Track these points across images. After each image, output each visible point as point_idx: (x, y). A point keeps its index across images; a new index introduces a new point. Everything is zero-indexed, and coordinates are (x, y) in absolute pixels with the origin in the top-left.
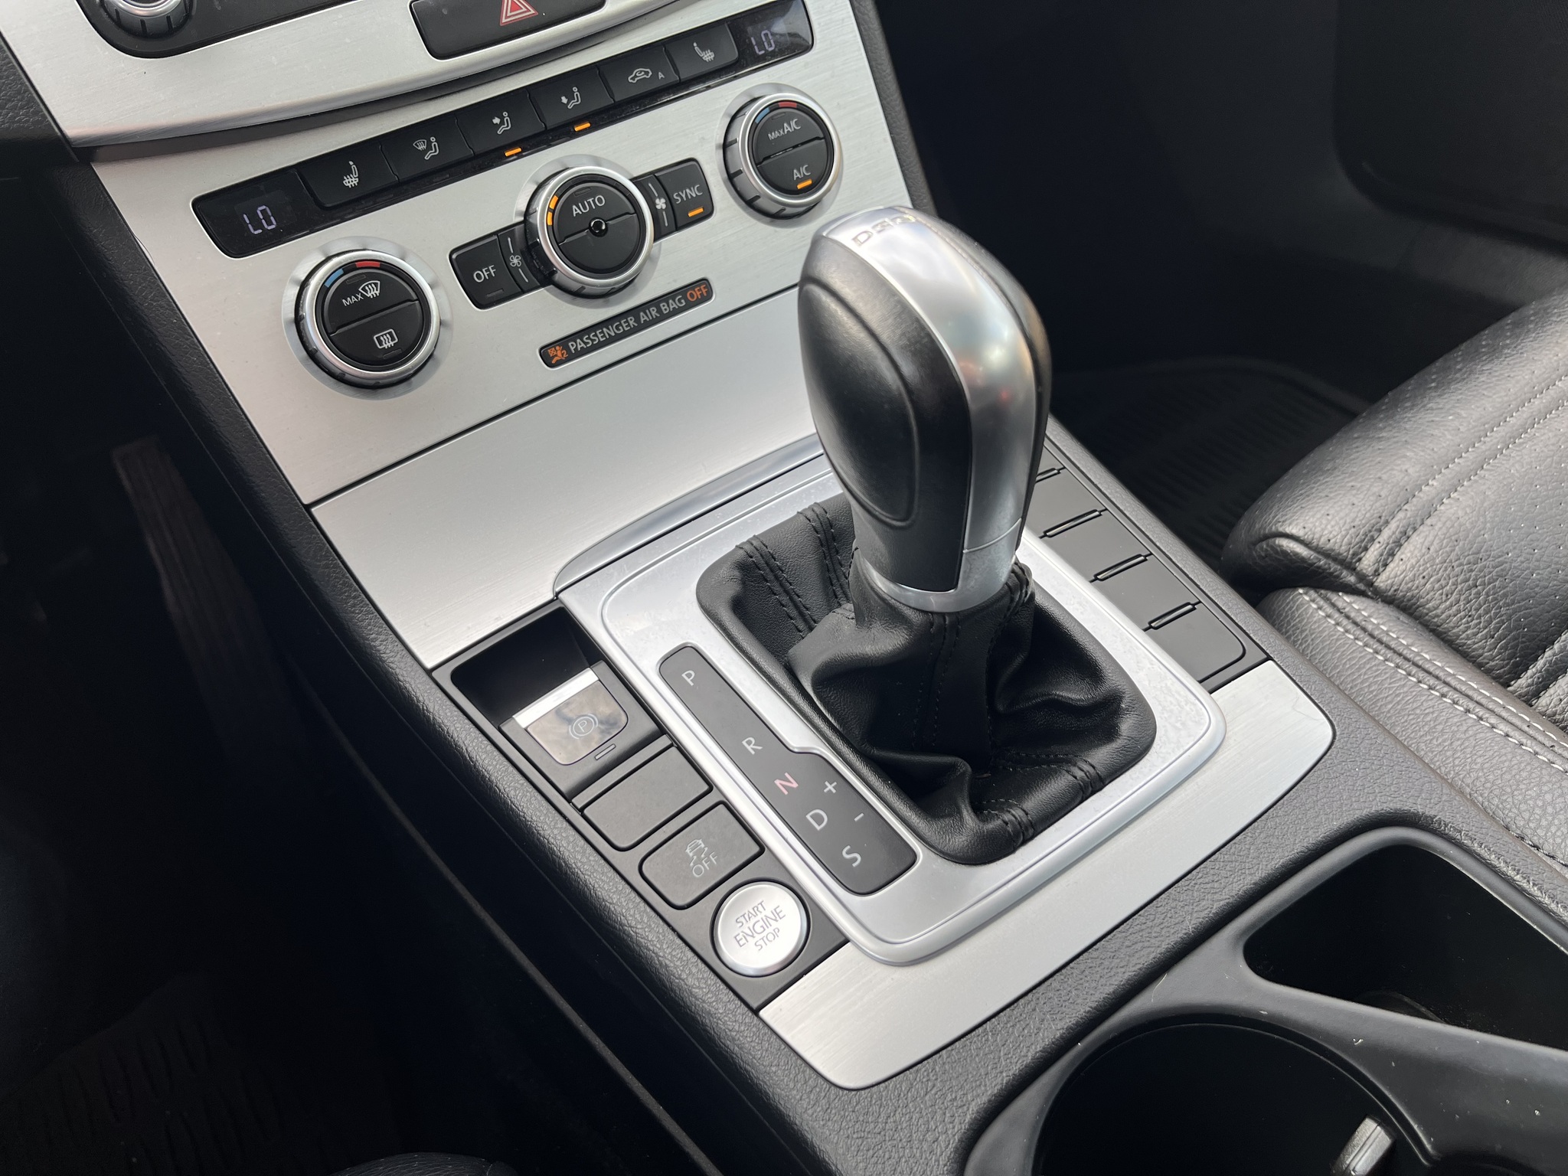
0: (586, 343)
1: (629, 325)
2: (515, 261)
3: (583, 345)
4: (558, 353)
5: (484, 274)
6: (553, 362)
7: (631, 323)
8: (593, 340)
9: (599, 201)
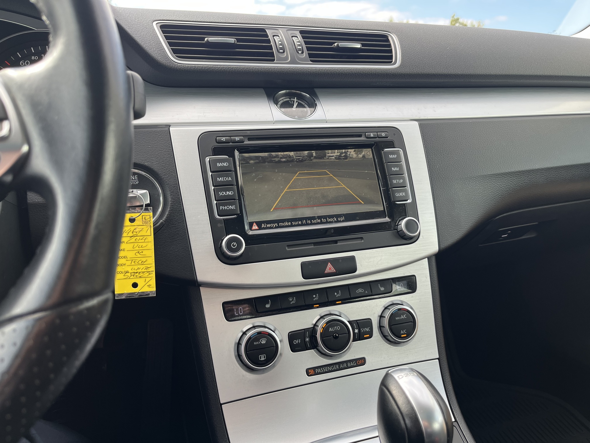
0: (321, 371)
1: (336, 368)
2: (307, 339)
3: (320, 371)
4: (312, 372)
5: (297, 342)
6: (309, 374)
7: (337, 367)
8: (324, 370)
9: (338, 328)
